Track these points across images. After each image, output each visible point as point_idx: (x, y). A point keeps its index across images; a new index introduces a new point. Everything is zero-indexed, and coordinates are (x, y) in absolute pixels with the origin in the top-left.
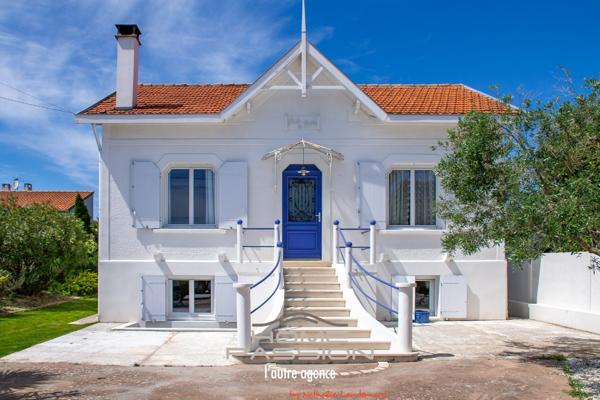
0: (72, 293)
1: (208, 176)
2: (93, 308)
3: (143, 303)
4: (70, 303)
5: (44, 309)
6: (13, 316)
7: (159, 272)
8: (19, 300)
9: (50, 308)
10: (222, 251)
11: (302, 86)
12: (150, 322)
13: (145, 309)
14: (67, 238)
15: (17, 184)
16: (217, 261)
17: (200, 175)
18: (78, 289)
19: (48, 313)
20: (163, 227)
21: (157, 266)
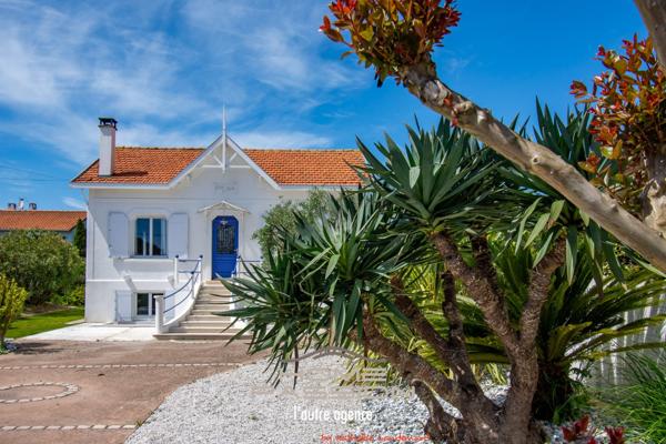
0: (69, 304)
1: (163, 224)
2: (82, 314)
3: (116, 310)
4: (68, 311)
5: (47, 315)
6: (23, 319)
7: (128, 289)
8: (29, 309)
9: (51, 315)
10: (170, 274)
11: (222, 166)
12: (121, 322)
13: (117, 314)
14: (66, 262)
15: (22, 204)
16: (167, 280)
17: (157, 222)
18: (74, 300)
19: (50, 318)
20: (131, 257)
21: (126, 284)
